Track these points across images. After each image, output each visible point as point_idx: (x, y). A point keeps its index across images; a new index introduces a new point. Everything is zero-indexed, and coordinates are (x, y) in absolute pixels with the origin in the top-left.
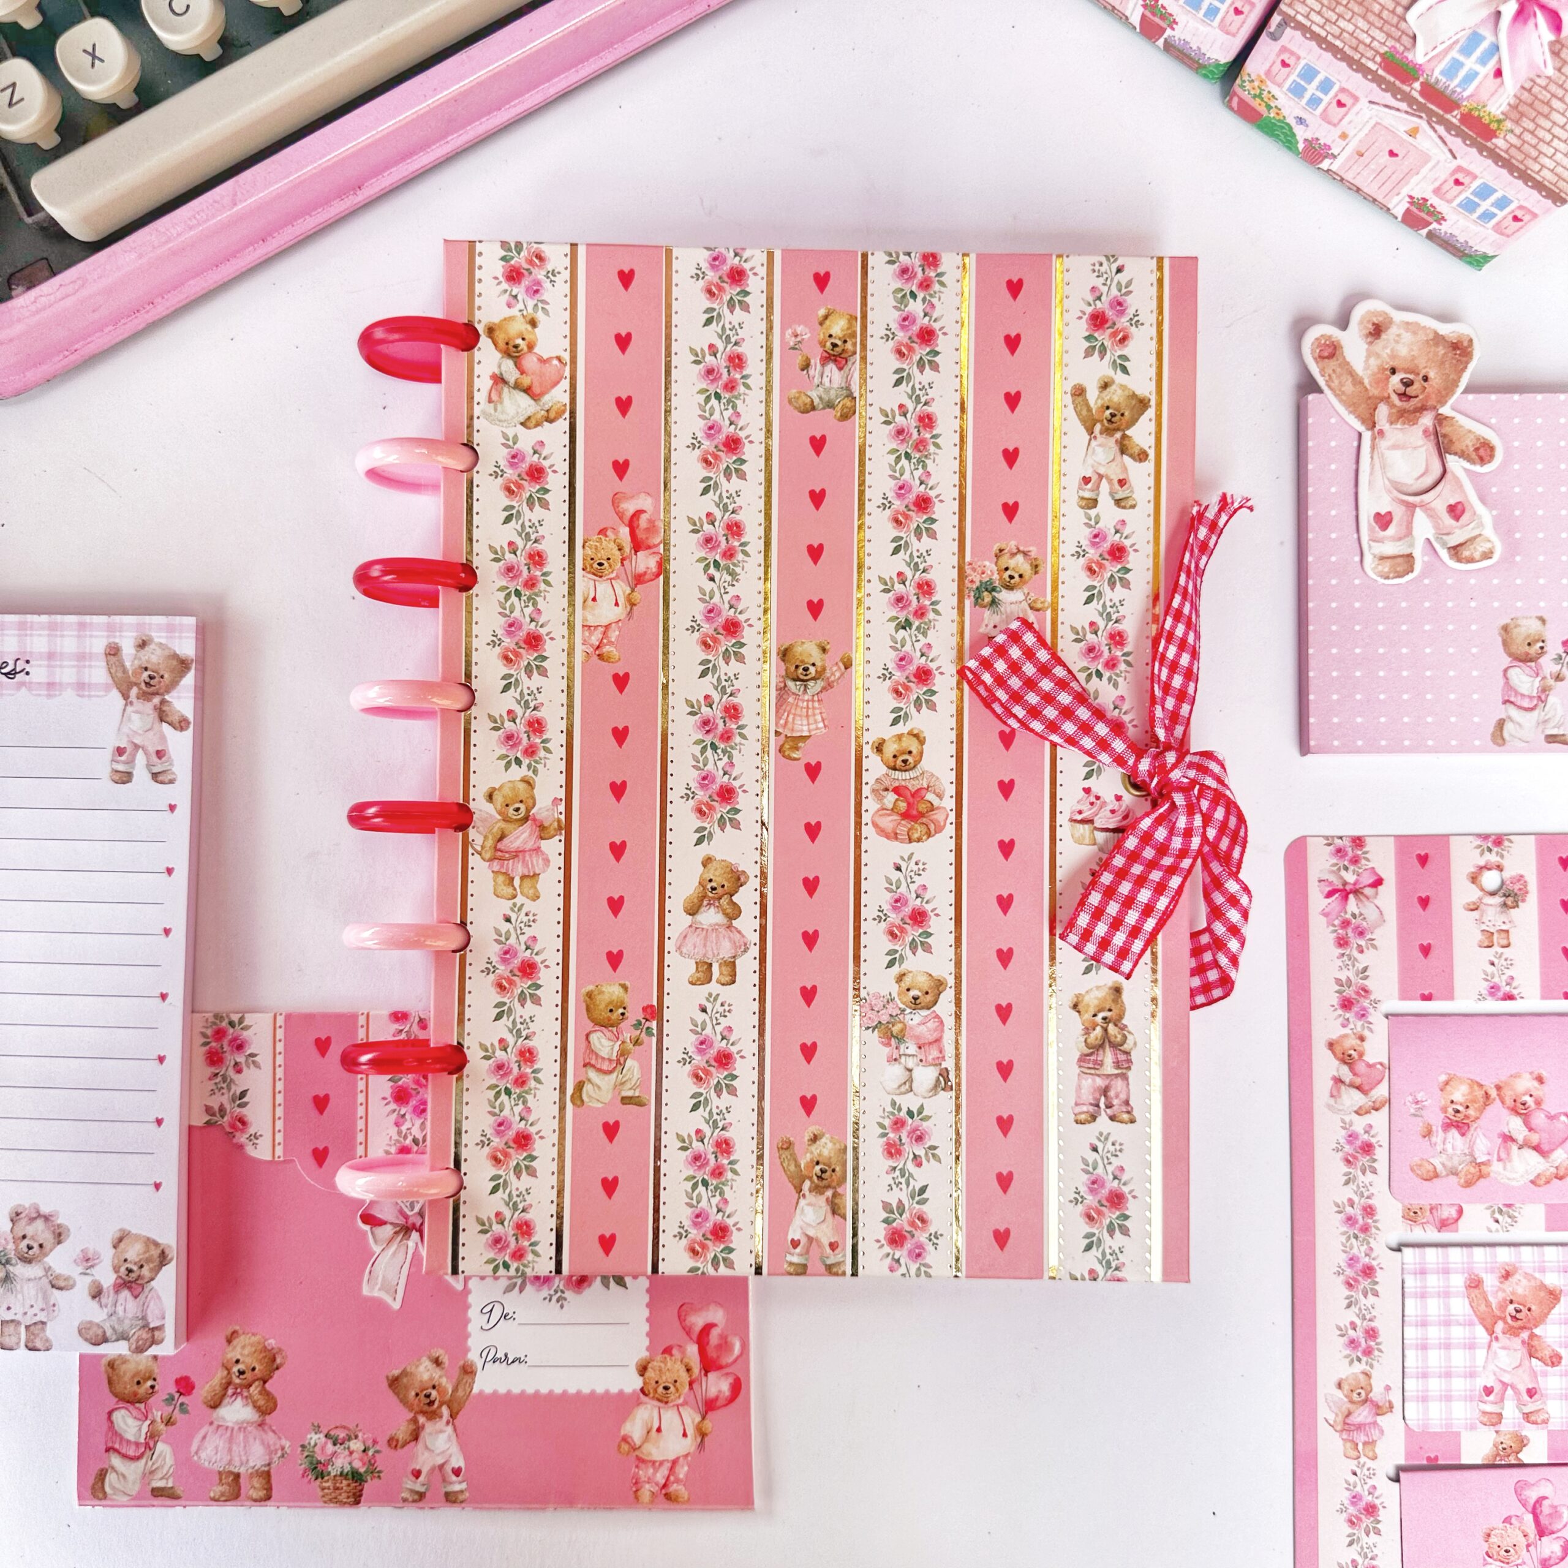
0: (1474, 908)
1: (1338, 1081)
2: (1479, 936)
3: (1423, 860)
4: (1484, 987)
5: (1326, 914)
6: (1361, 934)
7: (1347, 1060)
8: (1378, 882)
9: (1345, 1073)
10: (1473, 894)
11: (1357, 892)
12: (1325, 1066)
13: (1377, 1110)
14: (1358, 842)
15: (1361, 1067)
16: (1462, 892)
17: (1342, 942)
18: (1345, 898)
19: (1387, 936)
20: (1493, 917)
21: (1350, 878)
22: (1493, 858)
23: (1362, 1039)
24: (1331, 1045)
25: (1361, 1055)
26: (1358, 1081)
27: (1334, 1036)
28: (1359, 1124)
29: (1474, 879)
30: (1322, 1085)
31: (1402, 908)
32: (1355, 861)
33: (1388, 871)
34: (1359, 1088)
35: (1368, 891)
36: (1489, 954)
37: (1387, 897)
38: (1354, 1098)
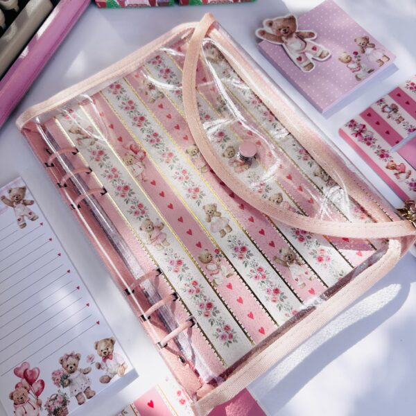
0: (389, 117)
1: (396, 174)
2: (395, 122)
3: (369, 115)
4: (407, 132)
5: (359, 141)
6: (371, 139)
7: (393, 168)
8: (364, 126)
9: (395, 171)
10: (386, 115)
11: (362, 131)
12: (390, 173)
13: (410, 174)
14: (352, 121)
15: (398, 167)
16: (384, 116)
17: (369, 144)
18: (361, 135)
19: (376, 135)
20: (395, 116)
21: (357, 129)
22: (383, 105)
23: (392, 161)
24: (387, 168)
25: (395, 165)
26: (400, 171)
27: (386, 165)
28: (409, 180)
29: (383, 111)
30: (393, 178)
31: (374, 128)
32: (355, 125)
33: (364, 122)
34: (402, 172)
35: (364, 129)
36: (401, 124)
37: (369, 128)
38: (403, 176)
